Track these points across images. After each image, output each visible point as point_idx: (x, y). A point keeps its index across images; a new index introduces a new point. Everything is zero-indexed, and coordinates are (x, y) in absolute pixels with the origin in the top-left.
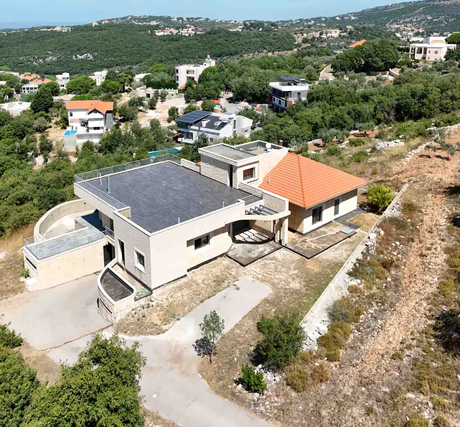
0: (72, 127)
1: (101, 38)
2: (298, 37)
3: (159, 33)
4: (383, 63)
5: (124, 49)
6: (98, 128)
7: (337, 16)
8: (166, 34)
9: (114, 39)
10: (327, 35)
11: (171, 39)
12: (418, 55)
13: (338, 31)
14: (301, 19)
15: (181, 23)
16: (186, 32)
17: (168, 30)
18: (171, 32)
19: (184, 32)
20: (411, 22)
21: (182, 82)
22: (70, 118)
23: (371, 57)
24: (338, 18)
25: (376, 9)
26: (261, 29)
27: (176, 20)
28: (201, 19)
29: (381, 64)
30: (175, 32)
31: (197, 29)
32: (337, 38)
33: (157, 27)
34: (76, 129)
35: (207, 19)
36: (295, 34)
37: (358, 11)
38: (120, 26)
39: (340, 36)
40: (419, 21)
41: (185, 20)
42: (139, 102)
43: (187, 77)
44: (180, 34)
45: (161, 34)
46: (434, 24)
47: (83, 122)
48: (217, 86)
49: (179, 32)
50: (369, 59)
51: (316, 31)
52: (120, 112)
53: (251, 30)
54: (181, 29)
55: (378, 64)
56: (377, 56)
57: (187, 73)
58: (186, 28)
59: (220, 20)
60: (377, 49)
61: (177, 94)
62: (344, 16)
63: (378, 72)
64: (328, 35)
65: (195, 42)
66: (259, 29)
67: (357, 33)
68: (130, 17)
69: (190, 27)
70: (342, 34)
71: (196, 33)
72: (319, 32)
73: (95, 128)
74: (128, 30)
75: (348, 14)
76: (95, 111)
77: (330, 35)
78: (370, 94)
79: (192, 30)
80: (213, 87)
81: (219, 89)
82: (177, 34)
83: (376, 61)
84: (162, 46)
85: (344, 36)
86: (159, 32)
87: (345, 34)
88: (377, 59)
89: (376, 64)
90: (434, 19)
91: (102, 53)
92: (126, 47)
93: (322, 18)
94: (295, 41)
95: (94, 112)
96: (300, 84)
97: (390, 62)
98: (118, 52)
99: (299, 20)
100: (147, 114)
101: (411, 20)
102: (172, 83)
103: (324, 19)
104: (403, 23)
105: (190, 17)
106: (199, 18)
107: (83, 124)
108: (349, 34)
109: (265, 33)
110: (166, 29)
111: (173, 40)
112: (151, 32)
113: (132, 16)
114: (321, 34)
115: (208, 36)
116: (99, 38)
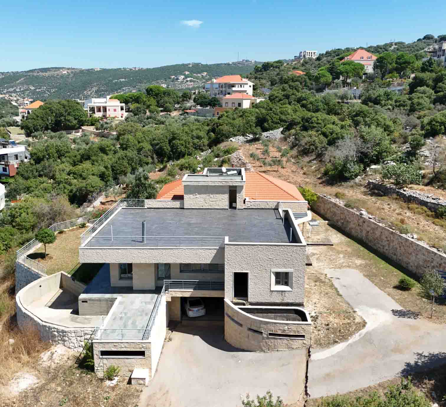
4: (76, 121)
20: (15, 91)
23: (63, 116)
29: (75, 122)
40: (23, 91)
46: (38, 94)
55: (72, 122)
60: (67, 108)
63: (71, 131)
78: (106, 146)
83: (69, 120)
88: (70, 117)
89: (70, 122)
90: (36, 89)
96: (10, 146)
97: (82, 120)
101: (15, 90)
104: (7, 93)
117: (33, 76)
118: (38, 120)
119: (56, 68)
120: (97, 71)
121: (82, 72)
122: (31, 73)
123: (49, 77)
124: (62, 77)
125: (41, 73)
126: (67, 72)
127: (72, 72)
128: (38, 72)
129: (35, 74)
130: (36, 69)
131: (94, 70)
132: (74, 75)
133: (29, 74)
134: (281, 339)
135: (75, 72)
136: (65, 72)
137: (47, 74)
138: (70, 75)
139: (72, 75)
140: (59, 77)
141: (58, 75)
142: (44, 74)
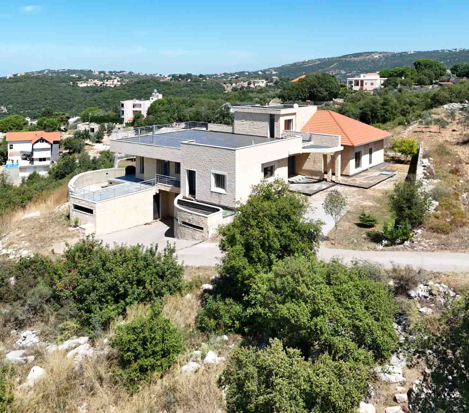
0: (13, 161)
1: (17, 90)
2: (227, 86)
3: (82, 85)
4: (327, 93)
5: (44, 100)
6: (44, 159)
7: (259, 71)
8: (89, 85)
9: (32, 90)
10: (254, 85)
11: (95, 90)
12: (355, 87)
13: (265, 82)
14: (226, 73)
15: (103, 76)
16: (111, 83)
17: (91, 81)
18: (95, 84)
19: (109, 83)
21: (128, 116)
22: (10, 151)
23: (315, 87)
24: (260, 73)
25: (295, 64)
26: (189, 80)
27: (98, 73)
28: (125, 73)
29: (326, 93)
30: (99, 83)
31: (123, 80)
32: (264, 88)
33: (80, 79)
34: (17, 162)
35: (131, 72)
36: (225, 84)
37: (278, 67)
38: (37, 78)
39: (267, 86)
41: (107, 73)
42: (85, 134)
43: (133, 111)
44: (105, 85)
45: (84, 85)
47: (24, 155)
48: (169, 116)
49: (104, 83)
50: (315, 89)
51: (244, 82)
52: (65, 144)
53: (179, 81)
54: (106, 80)
55: (323, 93)
56: (321, 86)
57: (134, 107)
58: (111, 79)
59: (144, 73)
60: (321, 80)
61: (124, 127)
62: (266, 70)
64: (256, 84)
65: (123, 91)
66: (187, 80)
67: (283, 83)
68: (47, 71)
69: (115, 79)
70: (269, 84)
71: (121, 84)
72: (247, 82)
73: (41, 160)
74: (47, 81)
75: (269, 69)
76: (42, 140)
77: (258, 84)
79: (118, 81)
80: (165, 117)
81: (172, 119)
82: (101, 85)
83: (320, 91)
84: (86, 97)
85: (270, 86)
86: (81, 83)
87: (271, 84)
88: (321, 89)
89: (321, 93)
90: (347, 73)
91: (18, 105)
92: (46, 99)
93: (245, 72)
94: (225, 90)
95: (41, 142)
97: (333, 92)
98: (36, 104)
99: (223, 74)
100: (93, 147)
102: (117, 118)
103: (247, 74)
105: (112, 71)
106: (122, 72)
107: (25, 157)
108: (275, 84)
109: (193, 83)
110: (90, 80)
111: (97, 91)
112: (74, 83)
113: (49, 70)
114: (249, 84)
115: (137, 85)
116: (15, 90)
117: (345, 61)
118: (293, 91)
119: (369, 53)
120: (410, 54)
121: (394, 55)
122: (344, 59)
123: (360, 62)
124: (373, 61)
125: (353, 58)
126: (379, 56)
127: (384, 56)
128: (351, 57)
129: (348, 59)
130: (349, 55)
131: (407, 53)
132: (386, 58)
133: (342, 59)
134: (188, 228)
135: (387, 56)
136: (377, 56)
137: (358, 59)
138: (381, 59)
139: (383, 59)
140: (370, 61)
141: (369, 59)
142: (355, 59)
